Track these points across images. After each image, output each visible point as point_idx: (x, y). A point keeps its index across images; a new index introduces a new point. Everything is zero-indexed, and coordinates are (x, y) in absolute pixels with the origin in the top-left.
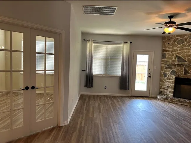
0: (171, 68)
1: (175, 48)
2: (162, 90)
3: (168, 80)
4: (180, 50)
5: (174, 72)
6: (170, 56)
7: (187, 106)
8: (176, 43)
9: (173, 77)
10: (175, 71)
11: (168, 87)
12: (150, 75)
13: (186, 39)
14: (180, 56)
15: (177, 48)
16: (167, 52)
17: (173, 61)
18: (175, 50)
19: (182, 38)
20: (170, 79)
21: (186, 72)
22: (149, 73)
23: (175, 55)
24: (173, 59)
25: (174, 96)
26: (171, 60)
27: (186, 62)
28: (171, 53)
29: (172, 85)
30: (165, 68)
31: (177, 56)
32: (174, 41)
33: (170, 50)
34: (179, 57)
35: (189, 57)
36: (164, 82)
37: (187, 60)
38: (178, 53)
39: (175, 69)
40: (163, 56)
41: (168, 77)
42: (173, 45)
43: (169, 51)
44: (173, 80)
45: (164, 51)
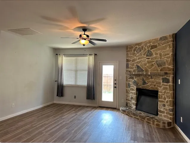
0: (133, 78)
1: (135, 58)
2: (128, 101)
3: (132, 91)
4: (139, 59)
5: (135, 83)
6: (132, 66)
7: (139, 119)
8: (135, 52)
9: (135, 88)
10: (136, 81)
11: (132, 98)
12: (116, 86)
13: (142, 47)
14: (139, 65)
15: (137, 57)
16: (129, 62)
17: (134, 71)
18: (135, 59)
19: (139, 47)
20: (133, 90)
21: (144, 83)
22: (115, 84)
23: (135, 64)
24: (134, 69)
26: (132, 70)
27: (143, 71)
28: (132, 63)
29: (134, 96)
30: (129, 78)
31: (136, 65)
32: (134, 50)
33: (132, 59)
34: (138, 67)
35: (146, 66)
36: (129, 93)
37: (144, 70)
38: (137, 62)
39: (136, 79)
40: (127, 66)
41: (131, 87)
42: (134, 54)
43: (131, 61)
44: (135, 92)
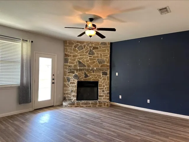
0: (73, 73)
1: (76, 54)
2: (66, 95)
3: (71, 85)
4: (80, 56)
5: (77, 77)
6: (72, 61)
8: (77, 49)
9: (76, 81)
11: (72, 91)
12: (53, 81)
13: (85, 46)
14: (81, 61)
15: (78, 53)
16: (69, 56)
17: (75, 66)
18: (76, 55)
19: (81, 45)
20: (73, 83)
21: (86, 76)
22: (53, 79)
23: (76, 60)
24: (75, 64)
25: (77, 99)
26: (73, 65)
27: (86, 66)
28: (73, 58)
29: (75, 89)
30: (68, 73)
31: (78, 61)
32: (75, 47)
33: (72, 55)
34: (80, 62)
35: (88, 63)
36: (68, 87)
37: (86, 65)
38: (79, 58)
39: (77, 74)
40: (66, 61)
41: (71, 81)
42: (75, 50)
43: (71, 56)
44: (76, 84)
45: (66, 55)
